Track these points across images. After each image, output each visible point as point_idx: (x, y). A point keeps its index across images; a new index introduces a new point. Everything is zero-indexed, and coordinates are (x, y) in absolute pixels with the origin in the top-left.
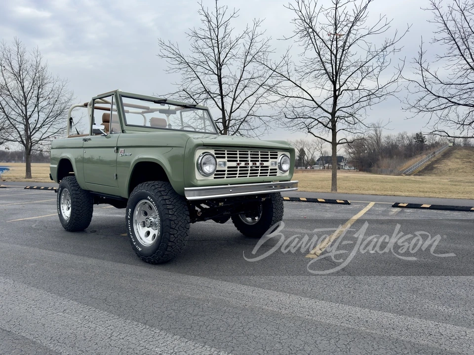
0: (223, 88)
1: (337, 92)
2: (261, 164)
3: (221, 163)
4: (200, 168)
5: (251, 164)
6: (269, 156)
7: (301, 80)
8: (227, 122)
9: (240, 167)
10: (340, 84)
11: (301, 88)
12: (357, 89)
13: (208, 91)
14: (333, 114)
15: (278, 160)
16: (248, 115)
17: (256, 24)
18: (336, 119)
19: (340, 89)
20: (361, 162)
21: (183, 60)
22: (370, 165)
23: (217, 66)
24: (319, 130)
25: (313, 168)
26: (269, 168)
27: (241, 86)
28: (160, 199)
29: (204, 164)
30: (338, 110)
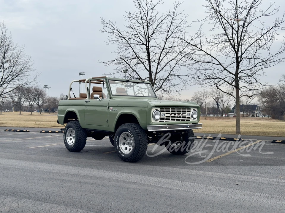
0: (150, 56)
1: (240, 58)
2: (182, 115)
3: (163, 114)
4: (154, 117)
5: (177, 115)
6: (186, 111)
7: (211, 49)
8: (153, 80)
9: (172, 116)
10: (241, 52)
11: (211, 56)
12: (253, 58)
13: (138, 56)
14: (236, 75)
15: (191, 113)
16: (169, 75)
17: (176, 6)
18: (238, 78)
19: (241, 56)
20: (274, 111)
21: (120, 34)
22: (282, 114)
23: (146, 39)
24: (225, 87)
25: (228, 116)
26: (186, 117)
27: (164, 53)
28: (134, 131)
29: (156, 115)
30: (240, 72)
